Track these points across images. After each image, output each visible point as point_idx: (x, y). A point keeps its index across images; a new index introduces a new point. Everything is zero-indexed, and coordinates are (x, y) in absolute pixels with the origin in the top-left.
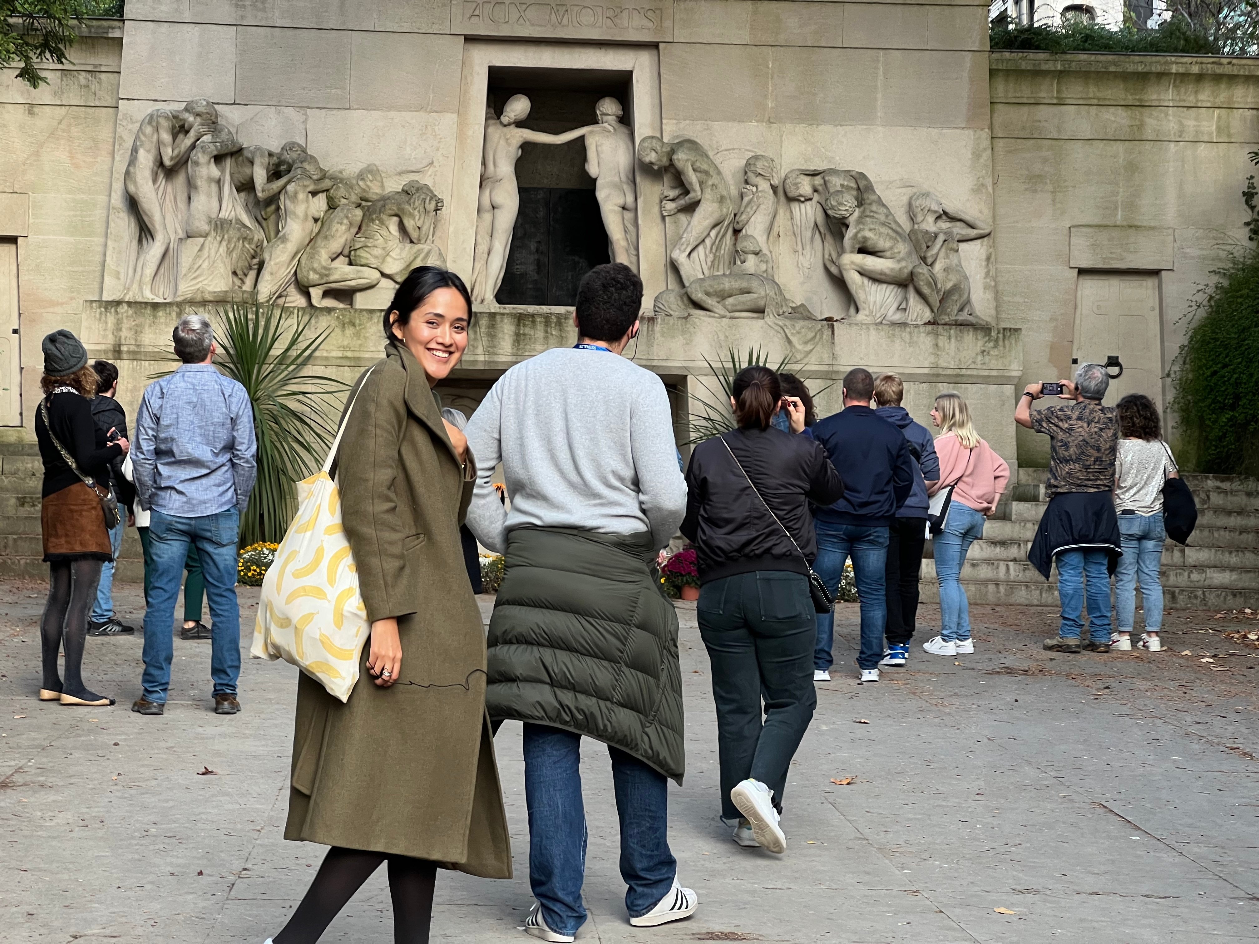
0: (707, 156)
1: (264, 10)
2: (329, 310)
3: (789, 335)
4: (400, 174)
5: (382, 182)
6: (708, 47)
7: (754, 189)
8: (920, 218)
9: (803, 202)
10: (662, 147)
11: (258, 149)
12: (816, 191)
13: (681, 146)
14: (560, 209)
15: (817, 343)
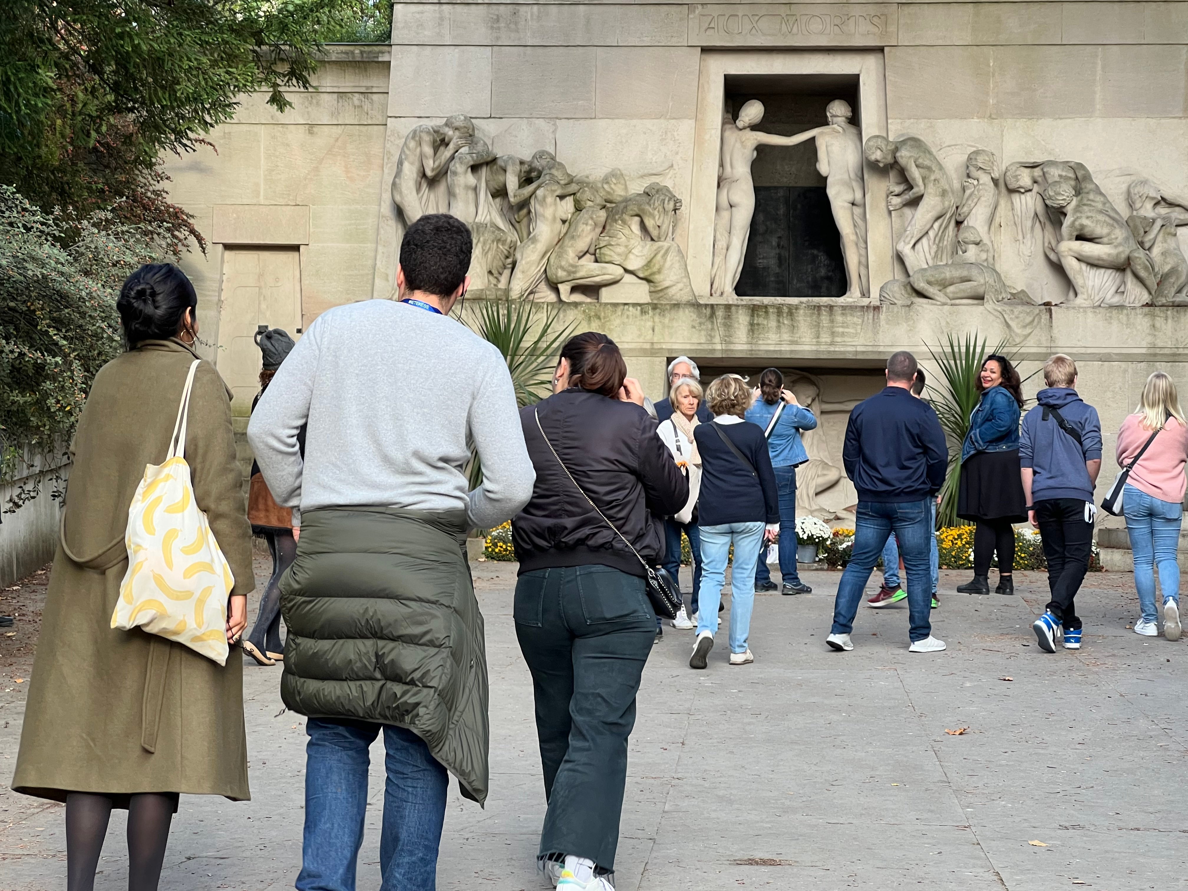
0: (930, 153)
1: (517, 31)
2: (576, 304)
3: (1008, 320)
4: (642, 177)
5: (626, 186)
6: (930, 49)
7: (975, 182)
8: (1138, 205)
9: (1023, 193)
10: (887, 145)
11: (510, 158)
12: (1035, 182)
13: (905, 144)
14: (799, 206)
15: (1036, 327)
